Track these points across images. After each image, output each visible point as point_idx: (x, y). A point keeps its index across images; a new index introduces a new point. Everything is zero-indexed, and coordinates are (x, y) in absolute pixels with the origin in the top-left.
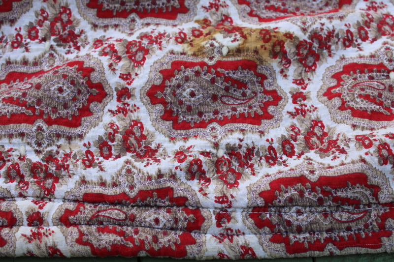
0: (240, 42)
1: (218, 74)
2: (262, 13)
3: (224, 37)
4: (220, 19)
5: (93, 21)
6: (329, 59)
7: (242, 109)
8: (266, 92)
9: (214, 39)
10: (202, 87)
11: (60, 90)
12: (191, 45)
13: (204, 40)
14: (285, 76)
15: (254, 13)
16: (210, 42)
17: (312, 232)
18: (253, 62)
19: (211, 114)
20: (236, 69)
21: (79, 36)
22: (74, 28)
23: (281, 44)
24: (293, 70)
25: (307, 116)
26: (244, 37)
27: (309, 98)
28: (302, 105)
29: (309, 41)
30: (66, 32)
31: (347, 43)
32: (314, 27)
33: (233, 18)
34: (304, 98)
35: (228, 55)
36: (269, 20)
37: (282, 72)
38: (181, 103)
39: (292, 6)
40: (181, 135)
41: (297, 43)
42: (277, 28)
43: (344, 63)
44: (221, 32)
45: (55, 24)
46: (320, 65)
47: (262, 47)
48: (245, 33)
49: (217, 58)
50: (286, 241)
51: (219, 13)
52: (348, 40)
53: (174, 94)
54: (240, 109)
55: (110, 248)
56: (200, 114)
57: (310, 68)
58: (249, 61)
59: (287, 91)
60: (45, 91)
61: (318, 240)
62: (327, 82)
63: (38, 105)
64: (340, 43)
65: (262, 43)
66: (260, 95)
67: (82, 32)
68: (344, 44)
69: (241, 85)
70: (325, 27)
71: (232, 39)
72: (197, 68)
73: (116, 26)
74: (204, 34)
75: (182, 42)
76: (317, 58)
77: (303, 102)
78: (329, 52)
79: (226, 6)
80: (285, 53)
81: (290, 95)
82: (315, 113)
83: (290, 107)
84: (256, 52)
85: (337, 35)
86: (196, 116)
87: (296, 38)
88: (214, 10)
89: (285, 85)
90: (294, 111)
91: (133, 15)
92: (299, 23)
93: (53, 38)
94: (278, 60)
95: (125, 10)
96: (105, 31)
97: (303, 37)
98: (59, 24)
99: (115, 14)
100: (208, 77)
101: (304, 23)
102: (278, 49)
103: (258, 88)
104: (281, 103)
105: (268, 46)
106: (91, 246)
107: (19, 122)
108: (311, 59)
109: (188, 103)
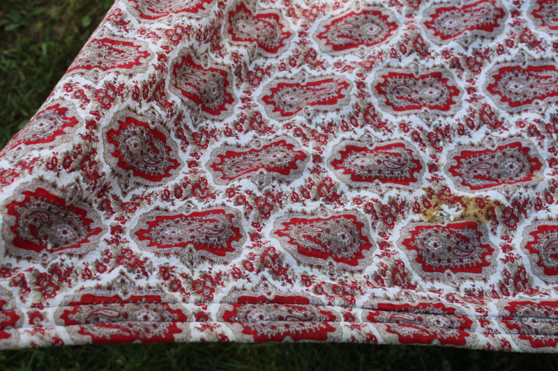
0: (462, 211)
1: (451, 232)
2: (472, 182)
3: (450, 208)
4: (440, 189)
5: (349, 183)
6: (526, 220)
7: (467, 260)
8: (482, 246)
9: (442, 210)
10: (441, 240)
11: (343, 237)
12: (425, 215)
13: (434, 211)
14: (495, 234)
15: (466, 182)
16: (439, 212)
17: (545, 334)
18: (475, 223)
19: (446, 261)
20: (464, 228)
21: (340, 196)
22: (335, 189)
23: (492, 209)
24: (500, 229)
25: (515, 263)
26: (464, 206)
27: (515, 248)
28: (510, 254)
29: (511, 207)
30: (331, 193)
31: (538, 208)
32: (515, 195)
33: (450, 188)
34: (511, 249)
35: (455, 220)
36: (478, 188)
37: (492, 230)
38: (428, 251)
39: (495, 173)
40: (428, 276)
41: (504, 209)
42: (487, 197)
43: (538, 224)
44: (445, 204)
45: (321, 188)
46: (520, 225)
47: (479, 212)
48: (465, 202)
49: (447, 222)
50: (530, 339)
51: (439, 184)
52: (538, 205)
53: (423, 244)
54: (466, 260)
55: (412, 337)
56: (439, 260)
57: (512, 227)
58: (472, 222)
59: (498, 245)
60: (333, 235)
61: (551, 340)
62: (526, 237)
63: (329, 245)
64: (533, 208)
65: (478, 209)
66: (477, 248)
67: (342, 193)
68: (536, 208)
69: (466, 240)
70: (522, 196)
71: (456, 209)
72: (435, 228)
73: (366, 188)
74: (433, 206)
75: (418, 213)
76: (517, 219)
77: (510, 252)
78: (526, 215)
79: (444, 179)
80: (495, 216)
81: (500, 248)
82: (520, 260)
83: (502, 255)
84: (475, 216)
85: (531, 202)
86: (437, 262)
87: (503, 205)
88: (435, 182)
89: (496, 241)
90: (505, 258)
91: (377, 181)
92: (503, 192)
93: (321, 198)
94: (491, 221)
95: (371, 177)
96: (358, 192)
97: (508, 204)
98: (324, 188)
99: (364, 178)
100: (445, 234)
101: (507, 192)
102: (490, 213)
103: (477, 243)
104: (494, 253)
105: (484, 210)
106: (398, 334)
107: (317, 256)
108: (513, 221)
109: (432, 251)
